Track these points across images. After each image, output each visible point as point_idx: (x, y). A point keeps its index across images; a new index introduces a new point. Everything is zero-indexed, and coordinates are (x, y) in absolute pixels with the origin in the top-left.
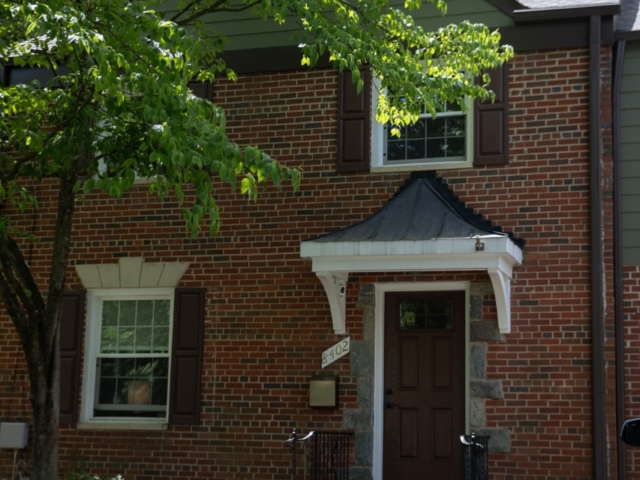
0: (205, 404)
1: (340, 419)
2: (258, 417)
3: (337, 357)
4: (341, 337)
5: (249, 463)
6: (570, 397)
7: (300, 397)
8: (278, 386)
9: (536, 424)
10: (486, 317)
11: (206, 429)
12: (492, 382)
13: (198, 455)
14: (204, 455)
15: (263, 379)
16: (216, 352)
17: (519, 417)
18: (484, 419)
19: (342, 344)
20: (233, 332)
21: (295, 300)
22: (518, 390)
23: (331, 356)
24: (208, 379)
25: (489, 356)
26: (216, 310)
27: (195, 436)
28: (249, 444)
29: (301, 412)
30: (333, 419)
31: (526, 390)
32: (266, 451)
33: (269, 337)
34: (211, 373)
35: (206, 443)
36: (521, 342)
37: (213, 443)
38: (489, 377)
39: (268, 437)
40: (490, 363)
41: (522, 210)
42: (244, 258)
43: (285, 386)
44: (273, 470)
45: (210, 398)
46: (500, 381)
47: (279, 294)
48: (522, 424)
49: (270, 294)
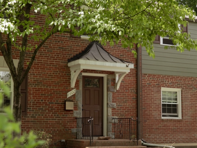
0: (28, 108)
1: (72, 114)
2: (46, 113)
3: (72, 95)
4: (73, 89)
5: (44, 128)
6: (132, 108)
7: (60, 107)
8: (53, 103)
9: (124, 115)
10: (112, 85)
11: (29, 117)
12: (114, 103)
13: (26, 126)
14: (28, 126)
15: (48, 101)
16: (32, 91)
17: (120, 113)
18: (111, 114)
19: (73, 91)
20: (38, 85)
21: (58, 76)
22: (120, 106)
23: (70, 94)
24: (29, 100)
25: (113, 96)
26: (32, 77)
27: (25, 119)
28: (43, 122)
29: (60, 111)
30: (70, 114)
31: (122, 106)
32: (49, 124)
33: (50, 87)
34: (31, 98)
35: (29, 121)
36: (120, 92)
37: (31, 121)
38: (113, 102)
39: (50, 119)
40: (113, 98)
41: (121, 55)
42: (41, 60)
43: (55, 103)
44: (52, 130)
45: (30, 106)
46: (115, 103)
47: (53, 74)
48: (121, 115)
49: (50, 73)
